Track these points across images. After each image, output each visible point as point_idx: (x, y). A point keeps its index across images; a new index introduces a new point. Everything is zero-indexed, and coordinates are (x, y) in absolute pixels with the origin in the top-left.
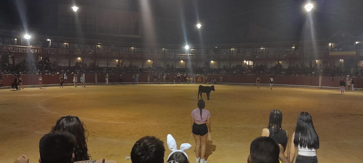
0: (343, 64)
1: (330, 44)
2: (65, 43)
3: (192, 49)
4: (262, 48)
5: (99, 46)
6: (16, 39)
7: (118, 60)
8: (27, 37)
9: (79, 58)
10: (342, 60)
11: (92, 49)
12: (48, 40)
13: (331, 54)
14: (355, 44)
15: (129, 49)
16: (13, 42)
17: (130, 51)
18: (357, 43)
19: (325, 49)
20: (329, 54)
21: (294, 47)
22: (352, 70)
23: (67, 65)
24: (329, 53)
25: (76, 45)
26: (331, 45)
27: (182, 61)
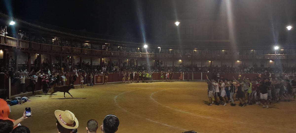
2: (171, 49)
3: (282, 50)
5: (195, 50)
6: (139, 48)
7: (210, 61)
8: (146, 46)
9: (180, 61)
11: (190, 53)
12: (159, 48)
15: (220, 52)
16: (137, 50)
17: (221, 53)
23: (172, 66)
25: (178, 51)
27: (271, 61)
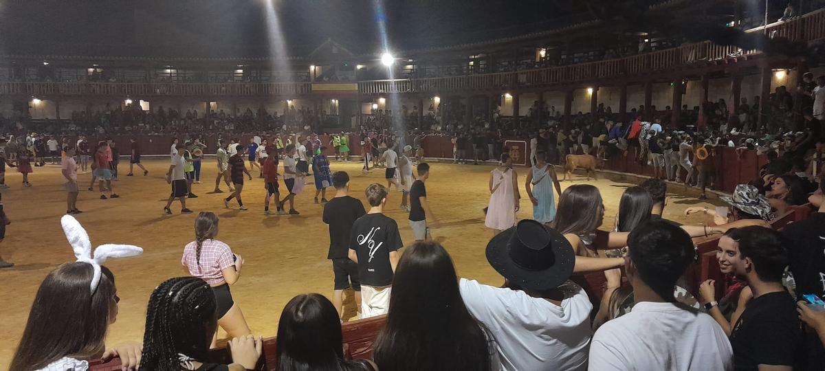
0: (337, 110)
1: (312, 68)
4: (169, 71)
10: (335, 102)
13: (315, 87)
14: (357, 69)
18: (359, 67)
19: (304, 78)
20: (311, 89)
21: (241, 71)
22: (354, 119)
24: (311, 86)
26: (315, 70)
